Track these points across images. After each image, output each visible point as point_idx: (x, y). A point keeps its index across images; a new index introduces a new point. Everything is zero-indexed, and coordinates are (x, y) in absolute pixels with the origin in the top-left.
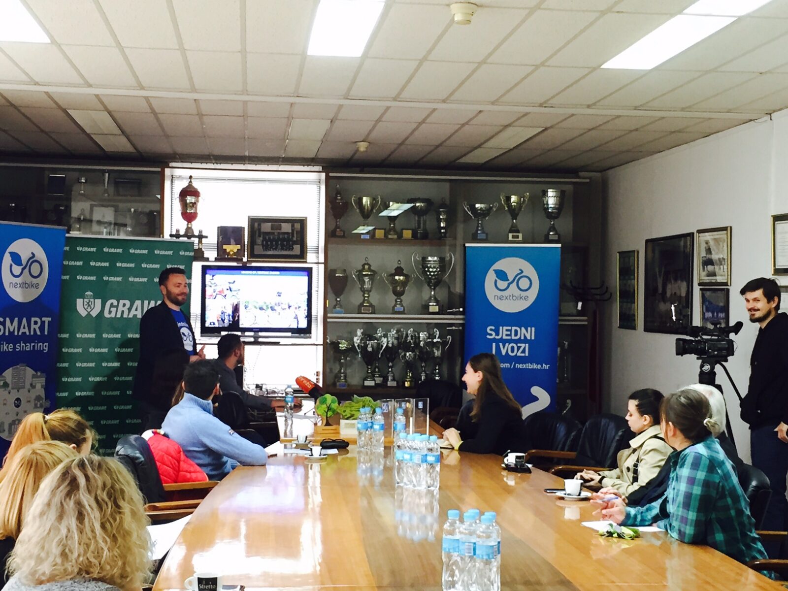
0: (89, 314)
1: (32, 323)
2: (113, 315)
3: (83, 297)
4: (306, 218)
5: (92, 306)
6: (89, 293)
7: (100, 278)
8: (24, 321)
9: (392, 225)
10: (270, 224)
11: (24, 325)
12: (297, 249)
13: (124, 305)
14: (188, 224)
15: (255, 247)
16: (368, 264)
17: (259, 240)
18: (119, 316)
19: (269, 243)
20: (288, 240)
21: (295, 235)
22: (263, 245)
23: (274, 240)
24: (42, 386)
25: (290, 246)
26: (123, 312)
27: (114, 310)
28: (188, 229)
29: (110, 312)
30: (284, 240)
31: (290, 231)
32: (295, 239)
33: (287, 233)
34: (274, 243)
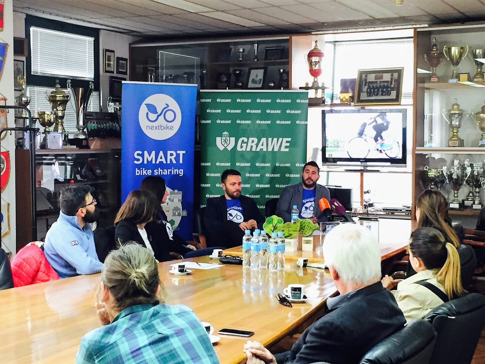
0: (225, 149)
1: (169, 155)
2: (244, 149)
3: (221, 136)
4: (403, 68)
5: (228, 143)
6: (226, 133)
7: (234, 122)
8: (161, 153)
9: (479, 70)
10: (374, 75)
11: (161, 156)
12: (393, 95)
13: (253, 141)
14: (314, 79)
15: (362, 94)
16: (457, 105)
17: (365, 89)
18: (248, 149)
19: (372, 90)
20: (387, 87)
21: (393, 82)
22: (367, 93)
23: (377, 87)
24: (179, 201)
25: (388, 92)
26: (252, 147)
27: (244, 145)
28: (315, 82)
29: (242, 147)
30: (384, 87)
31: (390, 80)
32: (392, 86)
33: (387, 82)
34: (376, 90)
